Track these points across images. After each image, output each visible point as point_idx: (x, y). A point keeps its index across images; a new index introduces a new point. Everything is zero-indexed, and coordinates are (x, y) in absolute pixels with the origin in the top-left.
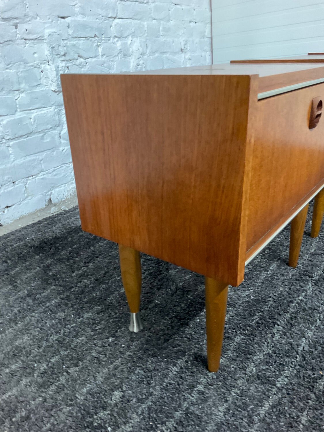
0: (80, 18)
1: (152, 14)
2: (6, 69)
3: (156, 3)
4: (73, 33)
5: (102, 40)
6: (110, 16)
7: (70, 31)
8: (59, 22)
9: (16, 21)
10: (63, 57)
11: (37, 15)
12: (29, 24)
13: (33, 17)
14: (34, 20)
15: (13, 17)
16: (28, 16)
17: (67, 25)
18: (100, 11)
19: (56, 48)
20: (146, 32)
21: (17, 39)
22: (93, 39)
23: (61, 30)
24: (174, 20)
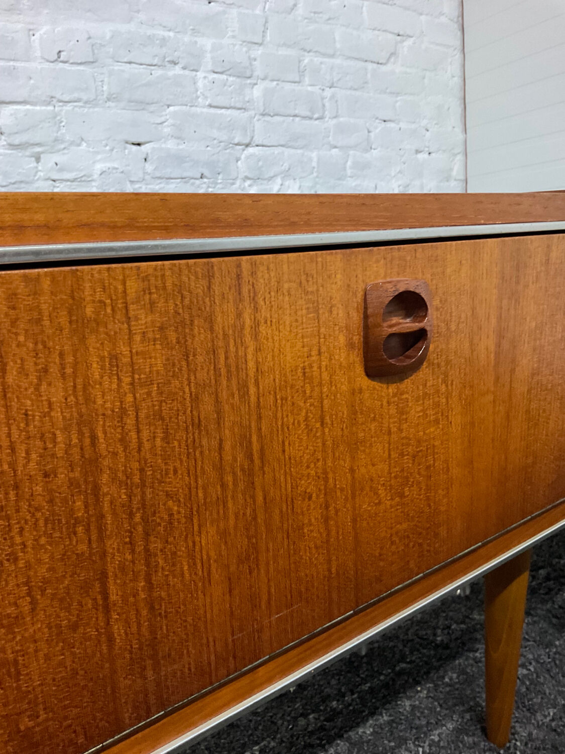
0: (171, 145)
1: (330, 138)
3: (341, 119)
4: (155, 170)
5: (217, 183)
6: (236, 141)
7: (149, 167)
8: (126, 151)
9: (38, 149)
11: (82, 139)
12: (64, 154)
13: (72, 143)
14: (73, 148)
15: (31, 142)
16: (63, 141)
17: (144, 156)
18: (215, 133)
20: (316, 170)
21: (38, 180)
22: (197, 182)
23: (129, 166)
24: (379, 149)
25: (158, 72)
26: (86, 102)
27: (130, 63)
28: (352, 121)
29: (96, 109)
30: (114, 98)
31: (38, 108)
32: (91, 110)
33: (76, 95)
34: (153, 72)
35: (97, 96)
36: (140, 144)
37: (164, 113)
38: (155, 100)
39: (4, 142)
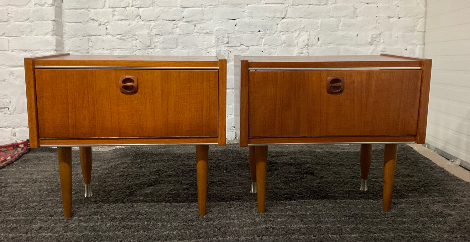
0: (247, 20)
1: (330, 13)
2: (182, 49)
3: (338, 4)
4: (239, 29)
5: (266, 34)
6: (278, 17)
7: (236, 28)
8: (228, 22)
9: (195, 23)
10: (227, 44)
11: (211, 19)
12: (204, 24)
13: (207, 20)
14: (208, 22)
15: (193, 20)
16: (204, 20)
17: (235, 24)
18: (267, 14)
19: (220, 39)
20: (319, 27)
21: (194, 33)
22: (257, 33)
23: (228, 28)
24: (362, 17)
26: (214, 6)
28: (345, 4)
29: (218, 8)
30: (225, 3)
31: (197, 9)
32: (216, 8)
33: (211, 3)
35: (218, 3)
36: (234, 20)
37: (246, 8)
38: (242, 3)
39: (184, 20)
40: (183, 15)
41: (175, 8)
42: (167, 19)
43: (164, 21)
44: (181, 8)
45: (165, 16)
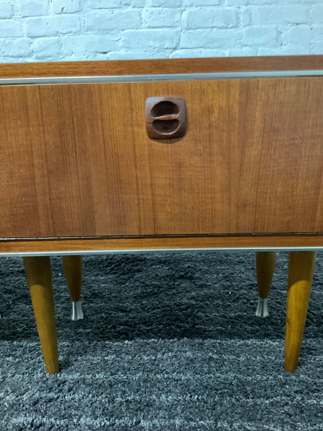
0: (122, 52)
1: (243, 40)
3: (254, 26)
6: (166, 47)
8: (96, 57)
11: (72, 52)
15: (46, 55)
16: (62, 54)
18: (151, 43)
24: (289, 45)
25: (116, 11)
26: (75, 33)
27: (101, 8)
28: (263, 26)
29: (81, 36)
30: (90, 29)
31: (51, 38)
32: (77, 37)
33: (69, 30)
34: (114, 12)
35: (81, 29)
36: (106, 53)
37: (120, 34)
38: (115, 28)
39: (34, 56)
40: (31, 48)
41: (20, 39)
42: (11, 54)
43: (6, 58)
44: (29, 39)
45: (7, 51)
